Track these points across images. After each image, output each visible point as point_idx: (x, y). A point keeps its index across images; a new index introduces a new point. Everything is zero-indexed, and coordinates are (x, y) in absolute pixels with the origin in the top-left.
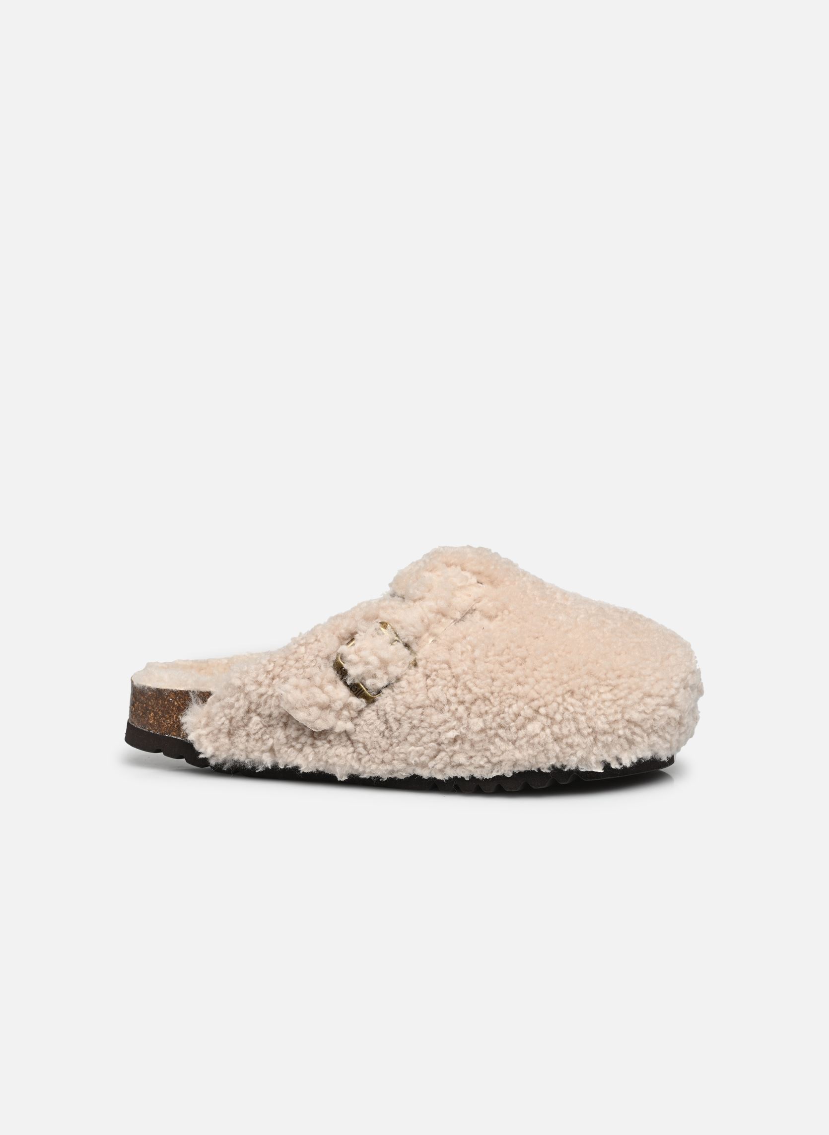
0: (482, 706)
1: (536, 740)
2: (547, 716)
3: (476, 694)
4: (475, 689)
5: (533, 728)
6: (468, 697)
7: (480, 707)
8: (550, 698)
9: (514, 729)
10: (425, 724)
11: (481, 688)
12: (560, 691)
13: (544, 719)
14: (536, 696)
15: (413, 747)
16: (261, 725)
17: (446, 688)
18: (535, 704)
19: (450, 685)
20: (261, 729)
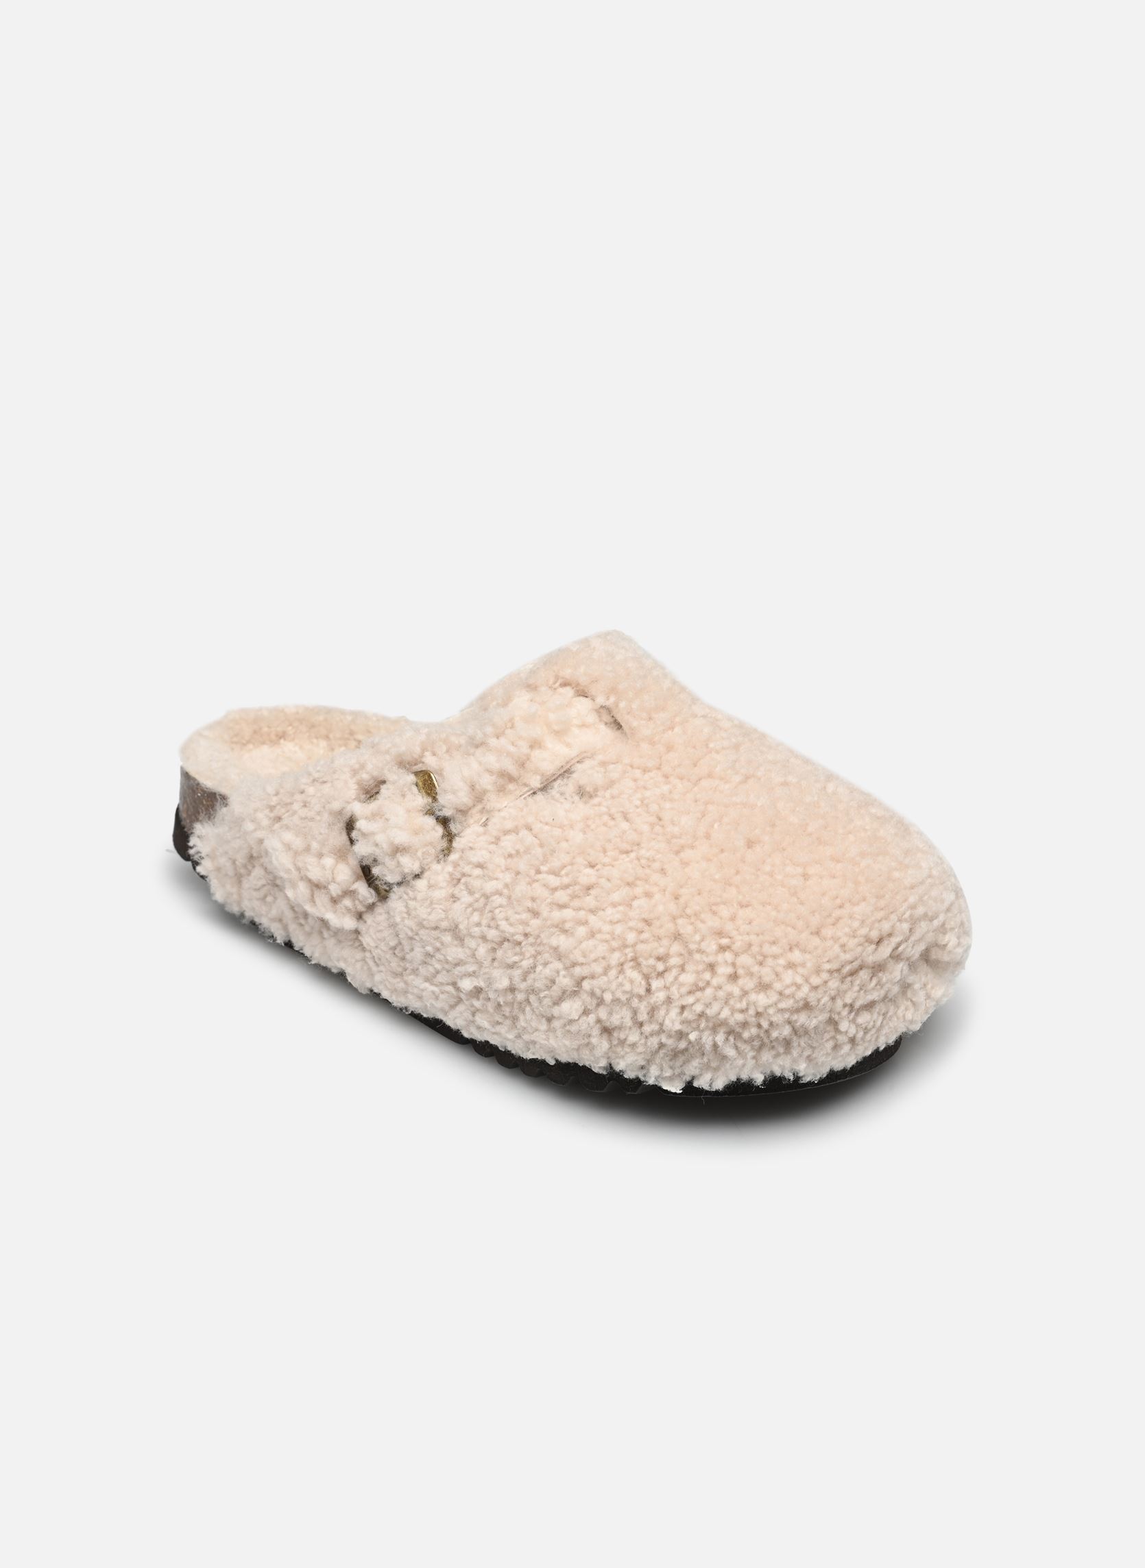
0: (510, 953)
1: (574, 1028)
2: (592, 994)
3: (503, 932)
4: (504, 925)
5: (570, 1008)
6: (492, 934)
7: (507, 954)
8: (598, 969)
9: (547, 1001)
10: (438, 956)
11: (511, 925)
12: (616, 958)
13: (588, 999)
14: (581, 960)
15: (427, 985)
16: (263, 882)
17: (470, 910)
18: (578, 971)
19: (476, 906)
20: (264, 885)
